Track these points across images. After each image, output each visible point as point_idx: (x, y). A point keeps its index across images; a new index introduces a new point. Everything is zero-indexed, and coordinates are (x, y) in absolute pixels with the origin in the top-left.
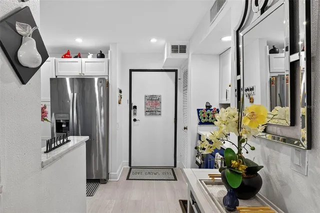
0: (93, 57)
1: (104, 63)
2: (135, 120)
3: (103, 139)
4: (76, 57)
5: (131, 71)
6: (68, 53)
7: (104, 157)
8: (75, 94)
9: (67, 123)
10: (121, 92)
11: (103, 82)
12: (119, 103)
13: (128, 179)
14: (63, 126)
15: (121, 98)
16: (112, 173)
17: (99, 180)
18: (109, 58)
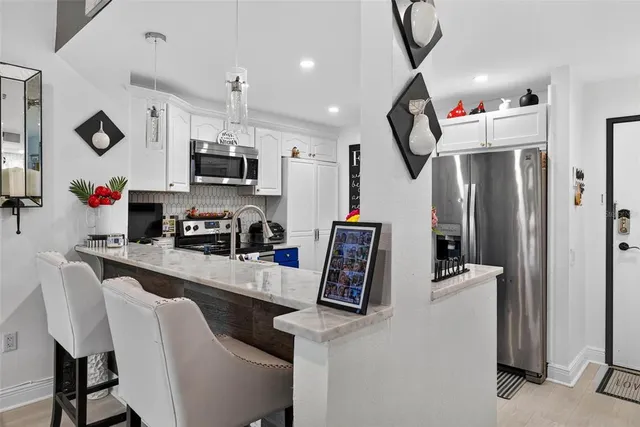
0: (511, 106)
1: (537, 115)
2: (624, 247)
3: (534, 282)
4: (474, 112)
5: (611, 123)
6: (460, 107)
7: (535, 320)
8: (473, 186)
9: (457, 242)
10: (580, 175)
11: (533, 157)
12: (576, 204)
13: (601, 389)
14: (450, 247)
15: (582, 190)
16: (557, 366)
17: (523, 371)
18: (549, 103)
